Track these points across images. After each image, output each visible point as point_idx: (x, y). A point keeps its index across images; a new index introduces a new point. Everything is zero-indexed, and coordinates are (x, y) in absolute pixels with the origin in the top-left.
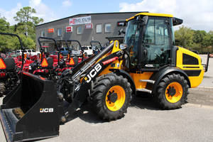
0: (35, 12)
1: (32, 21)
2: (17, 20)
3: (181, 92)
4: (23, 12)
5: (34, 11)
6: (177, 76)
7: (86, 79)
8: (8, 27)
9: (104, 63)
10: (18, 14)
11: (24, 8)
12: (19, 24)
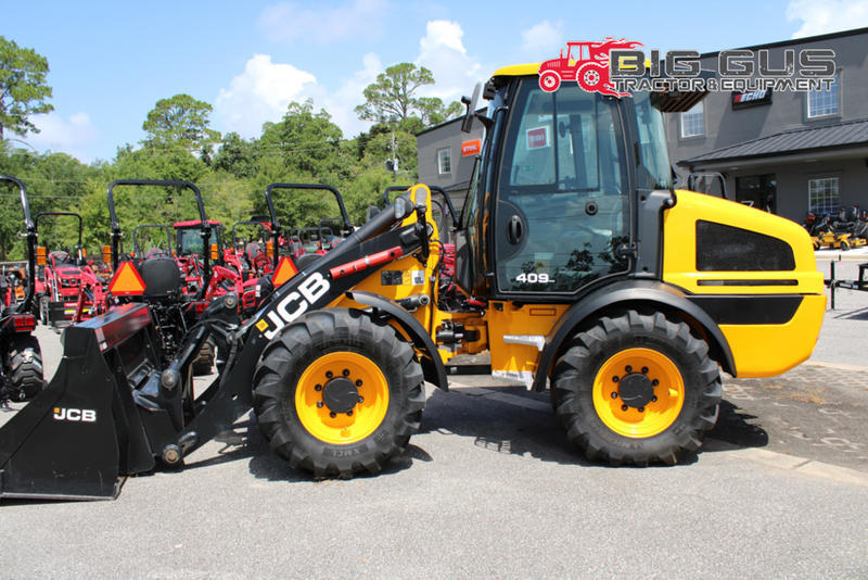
0: (431, 81)
1: (418, 113)
2: (367, 115)
3: (677, 393)
4: (386, 86)
5: (425, 77)
6: (647, 320)
7: (262, 326)
8: (336, 144)
9: (335, 271)
10: (370, 94)
11: (390, 71)
12: (375, 131)
